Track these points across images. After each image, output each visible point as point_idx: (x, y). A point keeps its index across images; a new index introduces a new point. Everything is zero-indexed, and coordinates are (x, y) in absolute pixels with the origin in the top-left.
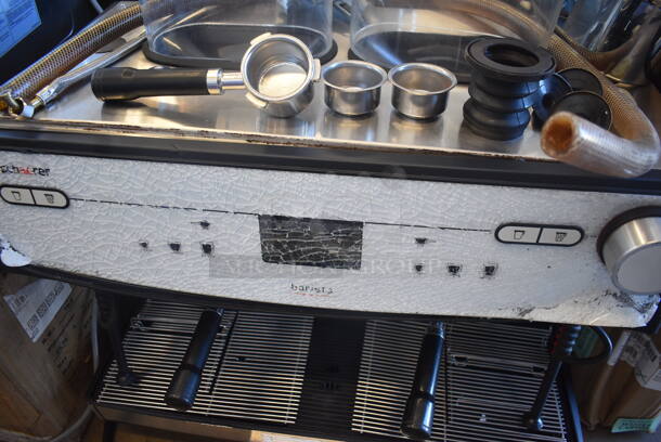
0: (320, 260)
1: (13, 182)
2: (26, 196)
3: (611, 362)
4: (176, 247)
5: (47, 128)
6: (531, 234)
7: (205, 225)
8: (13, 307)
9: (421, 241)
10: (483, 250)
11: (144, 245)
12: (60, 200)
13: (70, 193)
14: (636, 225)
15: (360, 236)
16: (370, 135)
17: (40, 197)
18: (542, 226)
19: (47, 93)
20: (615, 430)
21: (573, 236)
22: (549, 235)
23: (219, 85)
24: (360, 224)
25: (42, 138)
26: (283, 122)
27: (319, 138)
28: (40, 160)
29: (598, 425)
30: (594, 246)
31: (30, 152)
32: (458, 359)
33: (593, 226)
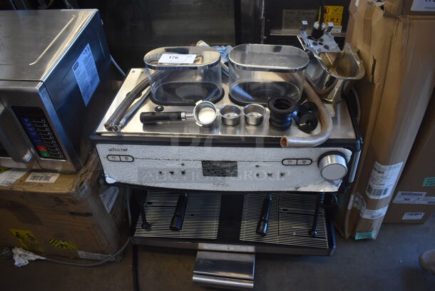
0: (224, 174)
1: (113, 154)
2: (118, 158)
3: (349, 208)
4: (172, 173)
5: (125, 135)
6: (294, 162)
7: (183, 165)
8: (102, 199)
9: (257, 166)
10: (279, 168)
11: (161, 173)
12: (130, 159)
13: (135, 157)
14: (329, 157)
15: (236, 166)
16: (238, 132)
17: (123, 159)
18: (297, 159)
19: (122, 122)
20: (357, 238)
21: (309, 162)
22: (300, 162)
23: (185, 118)
24: (236, 162)
25: (125, 139)
26: (207, 129)
27: (220, 134)
28: (124, 146)
29: (350, 237)
30: (316, 165)
31: (121, 144)
32: (283, 210)
33: (315, 158)
